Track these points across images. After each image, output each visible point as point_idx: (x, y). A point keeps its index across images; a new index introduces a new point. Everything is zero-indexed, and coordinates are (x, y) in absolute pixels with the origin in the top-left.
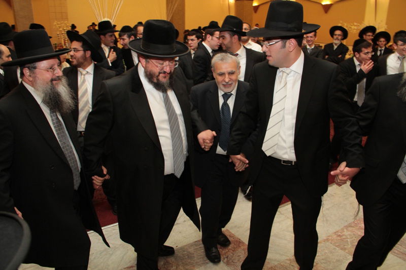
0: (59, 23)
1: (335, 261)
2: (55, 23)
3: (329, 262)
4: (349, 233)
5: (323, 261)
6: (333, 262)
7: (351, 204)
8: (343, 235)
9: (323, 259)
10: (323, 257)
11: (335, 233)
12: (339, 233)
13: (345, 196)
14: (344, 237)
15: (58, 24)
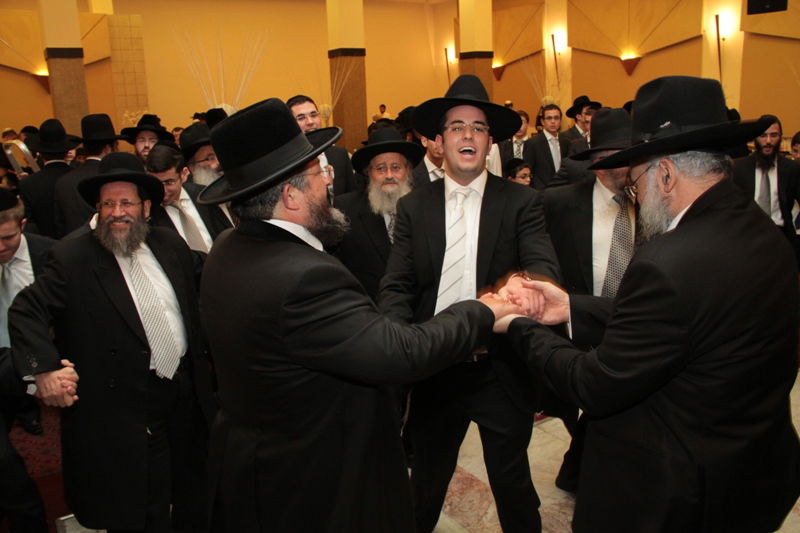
0: (133, 114)
2: (126, 115)
15: (131, 116)
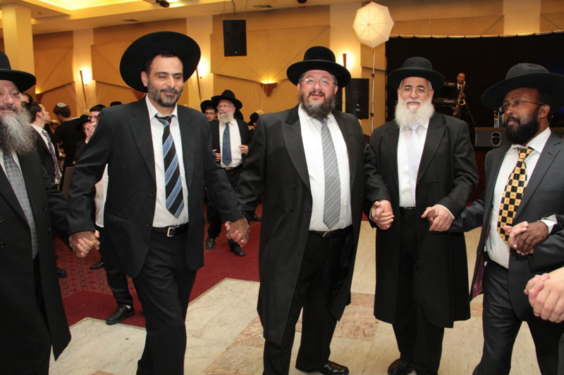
1: (256, 360)
3: (251, 363)
4: (258, 328)
5: (242, 365)
6: (255, 362)
7: (245, 301)
8: (252, 333)
9: (241, 364)
10: (241, 361)
11: (242, 333)
12: (246, 333)
13: (233, 295)
14: (254, 334)
